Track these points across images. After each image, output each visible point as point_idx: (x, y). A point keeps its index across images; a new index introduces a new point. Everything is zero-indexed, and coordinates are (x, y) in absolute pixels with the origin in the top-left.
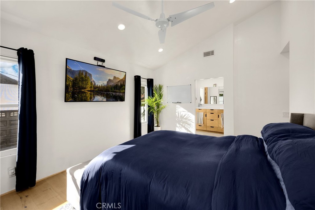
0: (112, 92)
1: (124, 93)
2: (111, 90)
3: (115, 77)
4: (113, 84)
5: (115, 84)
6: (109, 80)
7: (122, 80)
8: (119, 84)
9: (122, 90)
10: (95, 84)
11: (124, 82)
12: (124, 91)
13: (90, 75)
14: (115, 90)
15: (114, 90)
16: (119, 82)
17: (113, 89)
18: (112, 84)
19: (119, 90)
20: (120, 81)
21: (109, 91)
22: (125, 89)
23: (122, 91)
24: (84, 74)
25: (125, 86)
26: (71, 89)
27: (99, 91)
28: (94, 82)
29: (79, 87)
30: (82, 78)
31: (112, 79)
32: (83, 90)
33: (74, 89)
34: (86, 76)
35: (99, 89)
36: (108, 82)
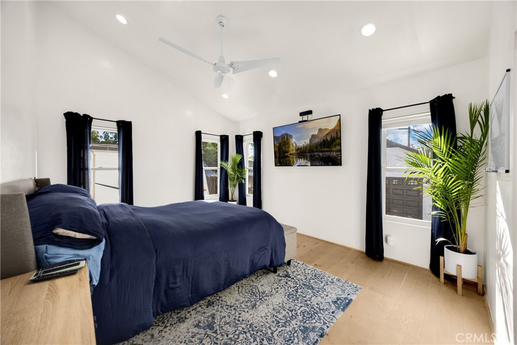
0: (317, 152)
1: (340, 151)
2: (317, 149)
3: (320, 130)
4: (318, 140)
5: (322, 140)
6: (313, 136)
7: (333, 130)
8: (329, 138)
9: (335, 146)
10: (296, 145)
11: (337, 133)
12: (339, 148)
13: (291, 136)
14: (323, 149)
15: (321, 148)
16: (327, 134)
17: (319, 148)
18: (316, 141)
19: (330, 148)
20: (329, 133)
21: (313, 152)
22: (340, 145)
23: (334, 149)
24: (286, 137)
25: (340, 138)
26: (278, 155)
27: (301, 153)
28: (295, 143)
29: (283, 151)
30: (284, 142)
31: (316, 134)
32: (286, 154)
33: (280, 154)
34: (287, 139)
35: (300, 151)
36: (310, 139)
